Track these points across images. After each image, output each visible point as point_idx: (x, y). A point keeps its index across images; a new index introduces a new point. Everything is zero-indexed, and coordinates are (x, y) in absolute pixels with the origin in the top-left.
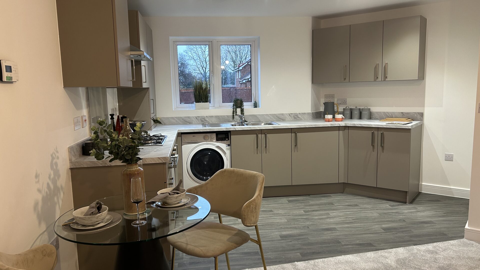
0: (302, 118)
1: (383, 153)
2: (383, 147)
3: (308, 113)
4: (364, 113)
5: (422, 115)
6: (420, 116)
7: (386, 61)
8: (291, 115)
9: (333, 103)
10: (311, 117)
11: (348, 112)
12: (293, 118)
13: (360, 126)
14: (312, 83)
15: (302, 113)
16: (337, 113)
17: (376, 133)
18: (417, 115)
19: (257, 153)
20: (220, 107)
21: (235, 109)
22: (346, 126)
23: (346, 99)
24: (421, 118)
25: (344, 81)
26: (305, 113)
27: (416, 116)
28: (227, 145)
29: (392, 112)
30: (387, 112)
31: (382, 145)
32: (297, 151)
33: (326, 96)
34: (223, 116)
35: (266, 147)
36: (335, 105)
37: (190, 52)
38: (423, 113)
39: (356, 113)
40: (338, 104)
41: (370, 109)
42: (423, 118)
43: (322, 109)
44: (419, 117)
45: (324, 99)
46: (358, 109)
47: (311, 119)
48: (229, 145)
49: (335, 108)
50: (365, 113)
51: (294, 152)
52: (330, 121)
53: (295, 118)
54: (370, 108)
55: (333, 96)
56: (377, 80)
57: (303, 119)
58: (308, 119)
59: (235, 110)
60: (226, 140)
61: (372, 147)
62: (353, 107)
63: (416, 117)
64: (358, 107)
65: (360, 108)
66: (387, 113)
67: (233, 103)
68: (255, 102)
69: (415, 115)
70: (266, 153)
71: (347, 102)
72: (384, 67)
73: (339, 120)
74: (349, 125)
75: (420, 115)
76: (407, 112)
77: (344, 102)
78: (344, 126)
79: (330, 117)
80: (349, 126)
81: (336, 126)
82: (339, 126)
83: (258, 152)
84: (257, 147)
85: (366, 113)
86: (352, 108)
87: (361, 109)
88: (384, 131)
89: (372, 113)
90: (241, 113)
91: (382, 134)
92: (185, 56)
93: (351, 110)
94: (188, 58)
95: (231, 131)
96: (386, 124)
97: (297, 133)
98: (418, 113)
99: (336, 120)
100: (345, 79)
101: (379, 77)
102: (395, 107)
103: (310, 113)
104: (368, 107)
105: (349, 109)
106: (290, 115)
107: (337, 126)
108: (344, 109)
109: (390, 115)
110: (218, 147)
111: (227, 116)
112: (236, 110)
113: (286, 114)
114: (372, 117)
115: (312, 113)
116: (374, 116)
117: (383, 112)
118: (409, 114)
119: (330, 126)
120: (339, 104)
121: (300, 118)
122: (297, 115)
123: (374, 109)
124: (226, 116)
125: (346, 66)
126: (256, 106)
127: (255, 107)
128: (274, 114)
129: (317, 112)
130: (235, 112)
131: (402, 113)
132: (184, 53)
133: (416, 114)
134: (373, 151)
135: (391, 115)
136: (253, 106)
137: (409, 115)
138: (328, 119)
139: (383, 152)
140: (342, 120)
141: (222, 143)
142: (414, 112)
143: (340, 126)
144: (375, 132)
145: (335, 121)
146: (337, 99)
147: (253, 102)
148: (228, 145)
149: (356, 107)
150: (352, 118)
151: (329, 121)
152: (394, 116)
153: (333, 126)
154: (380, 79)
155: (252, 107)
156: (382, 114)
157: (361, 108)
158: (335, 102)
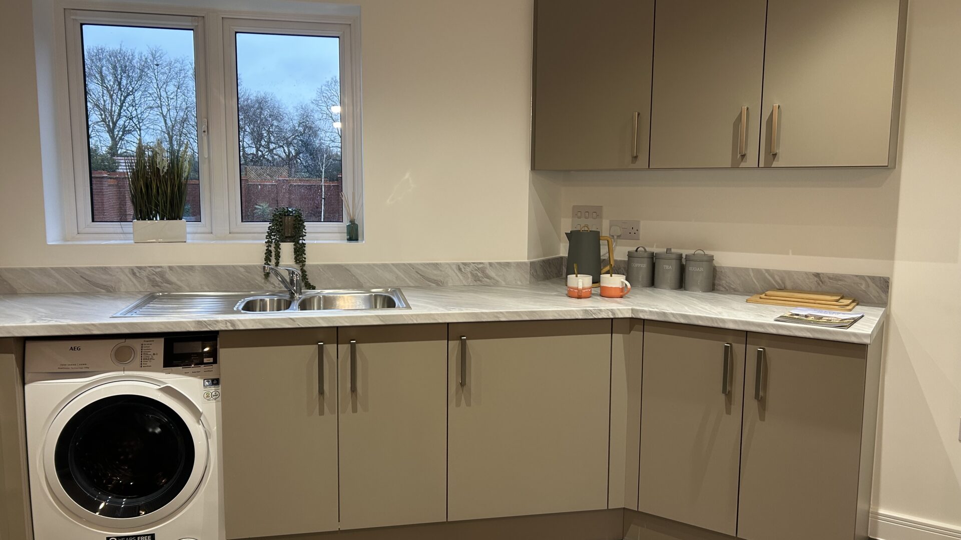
0: (500, 280)
1: (764, 420)
2: (761, 400)
3: (519, 265)
4: (691, 269)
5: (884, 284)
6: (878, 290)
7: (774, 101)
8: (463, 270)
9: (596, 236)
10: (528, 276)
11: (642, 267)
12: (470, 280)
13: (683, 321)
14: (533, 168)
15: (499, 263)
16: (607, 268)
17: (739, 348)
18: (868, 286)
19: (322, 413)
20: (231, 235)
21: (273, 245)
22: (634, 316)
23: (639, 222)
24: (883, 295)
25: (632, 166)
26: (509, 263)
27: (863, 287)
28: (207, 383)
29: (785, 271)
30: (767, 271)
31: (761, 394)
32: (468, 404)
33: (578, 212)
34: (229, 266)
35: (354, 389)
36: (601, 241)
37: (324, 104)
38: (889, 278)
39: (668, 270)
40: (613, 236)
41: (711, 259)
42: (887, 296)
43: (563, 250)
44: (874, 291)
45: (570, 220)
46: (674, 256)
47: (529, 283)
48: (215, 382)
49: (604, 251)
50: (696, 272)
51: (458, 404)
52: (583, 295)
53: (476, 278)
54: (713, 256)
55: (596, 212)
56: (743, 165)
57: (503, 283)
58: (519, 283)
59: (272, 249)
60: (202, 363)
61: (723, 397)
62: (657, 247)
63: (865, 292)
64: (673, 250)
65: (681, 255)
66: (766, 274)
67: (268, 224)
68: (350, 222)
69: (861, 284)
70: (355, 410)
71: (641, 232)
72: (767, 122)
73: (613, 293)
74: (646, 317)
75: (877, 286)
76: (833, 274)
77: (631, 232)
78: (630, 316)
79: (582, 281)
80: (644, 320)
81: (600, 317)
82: (612, 319)
83: (326, 407)
84: (321, 392)
85: (702, 269)
86: (655, 250)
87: (684, 256)
88: (769, 346)
89: (717, 269)
90: (296, 258)
91: (761, 356)
92: (314, 111)
93: (653, 260)
94: (321, 115)
95: (220, 333)
96: (776, 320)
97: (467, 341)
98: (873, 278)
99: (605, 294)
100: (636, 157)
101: (748, 155)
102: (793, 254)
103: (525, 263)
104: (707, 252)
105: (646, 255)
106: (460, 269)
107: (604, 315)
108: (630, 255)
109: (776, 281)
110: (168, 391)
111: (245, 267)
112: (277, 247)
113: (448, 264)
114: (720, 285)
115: (532, 263)
116: (724, 282)
117: (753, 269)
118: (841, 280)
119: (580, 317)
120: (615, 237)
121: (494, 279)
122: (483, 270)
123: (726, 259)
124: (241, 266)
125: (639, 114)
126: (353, 234)
127: (351, 239)
128: (410, 264)
129: (548, 260)
130: (273, 254)
131: (817, 275)
132: (312, 106)
133: (866, 280)
134: (728, 412)
135: (780, 282)
136: (346, 236)
137: (840, 283)
138: (577, 289)
139: (762, 418)
140: (622, 294)
141: (186, 374)
142: (857, 276)
143: (617, 317)
144: (734, 344)
145: (601, 296)
146: (610, 221)
147: (346, 222)
148: (213, 380)
149: (669, 250)
150: (655, 283)
151: (579, 295)
152: (789, 284)
153: (591, 317)
154: (751, 160)
155: (341, 240)
156: (752, 274)
157: (685, 252)
158: (605, 233)
